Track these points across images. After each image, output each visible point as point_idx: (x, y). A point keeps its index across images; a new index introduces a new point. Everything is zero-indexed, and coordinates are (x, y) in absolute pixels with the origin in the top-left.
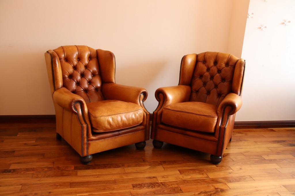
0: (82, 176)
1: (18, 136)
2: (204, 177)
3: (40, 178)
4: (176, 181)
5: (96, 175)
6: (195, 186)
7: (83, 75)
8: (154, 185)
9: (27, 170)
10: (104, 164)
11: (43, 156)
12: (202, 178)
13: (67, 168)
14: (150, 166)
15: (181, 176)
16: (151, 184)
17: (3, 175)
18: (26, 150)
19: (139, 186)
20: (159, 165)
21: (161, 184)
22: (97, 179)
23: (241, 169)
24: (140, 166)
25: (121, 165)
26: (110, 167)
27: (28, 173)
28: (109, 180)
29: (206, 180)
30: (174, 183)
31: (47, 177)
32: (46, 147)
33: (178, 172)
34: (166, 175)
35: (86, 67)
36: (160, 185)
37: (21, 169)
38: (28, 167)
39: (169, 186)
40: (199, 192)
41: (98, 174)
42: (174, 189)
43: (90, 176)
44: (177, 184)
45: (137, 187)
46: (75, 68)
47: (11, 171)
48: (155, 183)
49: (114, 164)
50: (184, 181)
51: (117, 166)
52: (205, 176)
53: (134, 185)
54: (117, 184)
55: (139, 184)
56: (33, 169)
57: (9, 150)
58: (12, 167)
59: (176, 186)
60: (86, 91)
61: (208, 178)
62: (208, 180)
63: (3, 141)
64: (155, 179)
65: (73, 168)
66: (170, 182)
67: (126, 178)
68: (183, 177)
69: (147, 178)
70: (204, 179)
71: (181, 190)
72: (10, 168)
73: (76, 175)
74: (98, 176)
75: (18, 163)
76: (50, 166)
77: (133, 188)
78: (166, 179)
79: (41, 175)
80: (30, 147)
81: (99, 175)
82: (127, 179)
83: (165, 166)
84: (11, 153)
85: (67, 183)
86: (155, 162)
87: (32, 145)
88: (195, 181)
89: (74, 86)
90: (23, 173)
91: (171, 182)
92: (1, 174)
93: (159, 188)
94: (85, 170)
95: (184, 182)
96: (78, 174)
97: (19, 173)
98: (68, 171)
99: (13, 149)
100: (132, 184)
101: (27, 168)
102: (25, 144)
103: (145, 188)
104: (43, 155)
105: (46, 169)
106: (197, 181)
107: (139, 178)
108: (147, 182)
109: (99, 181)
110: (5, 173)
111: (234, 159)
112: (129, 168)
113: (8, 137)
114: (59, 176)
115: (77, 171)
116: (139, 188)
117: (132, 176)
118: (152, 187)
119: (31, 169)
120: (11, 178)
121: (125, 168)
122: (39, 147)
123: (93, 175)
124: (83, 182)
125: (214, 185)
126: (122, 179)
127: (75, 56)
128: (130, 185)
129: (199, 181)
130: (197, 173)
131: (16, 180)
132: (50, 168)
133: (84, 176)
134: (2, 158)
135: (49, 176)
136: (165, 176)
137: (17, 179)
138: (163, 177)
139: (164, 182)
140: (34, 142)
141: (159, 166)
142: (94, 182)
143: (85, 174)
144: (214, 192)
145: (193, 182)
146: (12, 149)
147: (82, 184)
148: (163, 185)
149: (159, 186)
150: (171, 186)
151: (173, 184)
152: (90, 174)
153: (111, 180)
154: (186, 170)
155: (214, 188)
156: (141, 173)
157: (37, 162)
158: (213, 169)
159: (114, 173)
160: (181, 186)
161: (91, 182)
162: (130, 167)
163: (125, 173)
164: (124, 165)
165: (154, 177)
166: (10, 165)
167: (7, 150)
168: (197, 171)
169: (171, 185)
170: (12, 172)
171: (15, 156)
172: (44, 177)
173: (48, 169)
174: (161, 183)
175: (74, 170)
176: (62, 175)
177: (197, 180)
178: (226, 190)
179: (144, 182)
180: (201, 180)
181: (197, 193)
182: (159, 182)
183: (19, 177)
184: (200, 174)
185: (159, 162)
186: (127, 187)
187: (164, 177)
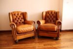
7: (19, 19)
35: (20, 16)
60: (19, 23)
73: (12, 46)
89: (16, 21)
123: (16, 46)
176: (8, 46)
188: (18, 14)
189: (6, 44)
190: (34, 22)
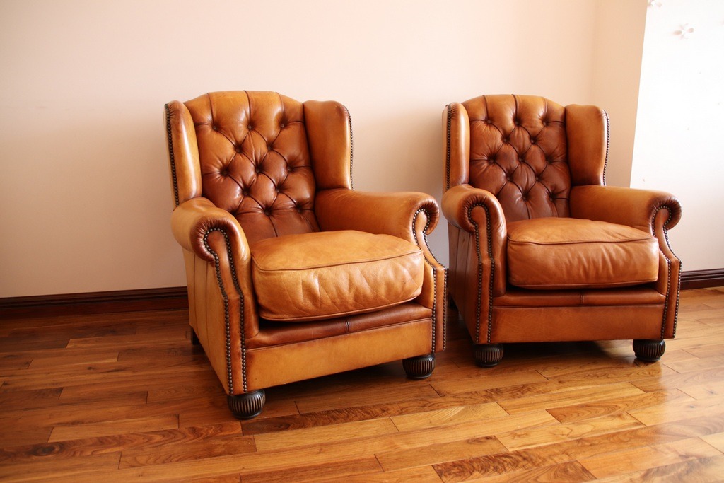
0: (270, 452)
1: (70, 348)
2: (630, 425)
3: (144, 465)
4: (559, 445)
5: (315, 446)
6: (619, 455)
8: (499, 463)
9: (102, 442)
10: (328, 412)
11: (142, 399)
12: (624, 427)
13: (222, 431)
14: (461, 405)
15: (564, 428)
16: (488, 458)
17: (31, 462)
18: (94, 384)
19: (456, 470)
20: (486, 402)
21: (520, 459)
22: (321, 459)
23: (712, 393)
24: (434, 410)
25: (377, 410)
26: (347, 419)
27: (104, 452)
28: (359, 460)
29: (639, 433)
30: (555, 450)
31: (164, 462)
32: (149, 373)
33: (549, 417)
34: (519, 427)
36: (518, 462)
37: (82, 441)
38: (103, 435)
39: (544, 460)
40: (643, 473)
41: (317, 441)
42: (565, 471)
43: (296, 449)
44: (564, 452)
45: (450, 474)
47: (54, 448)
48: (498, 456)
49: (356, 408)
50: (578, 441)
51: (369, 413)
52: (629, 421)
53: (440, 468)
54: (388, 469)
55: (454, 465)
56: (119, 441)
57: (45, 388)
58: (58, 436)
59: (566, 459)
61: (642, 426)
62: (644, 431)
63: (28, 364)
64: (493, 444)
65: (239, 430)
66: (540, 448)
67: (407, 447)
68: (572, 430)
69: (468, 442)
70: (633, 431)
71: (584, 469)
72: (50, 441)
73: (252, 449)
74: (322, 448)
75: (74, 423)
76: (169, 428)
77: (440, 477)
78: (526, 440)
79: (145, 458)
80: (106, 375)
81: (322, 444)
82: (410, 450)
83: (506, 403)
84: (53, 394)
85: (230, 477)
86: (471, 393)
87: (110, 369)
88: (612, 439)
90: (89, 453)
91: (545, 447)
92: (25, 460)
93: (519, 471)
94: (276, 434)
95: (580, 444)
96: (257, 446)
97: (78, 454)
98: (226, 439)
99: (57, 384)
100: (433, 466)
101: (102, 438)
102: (90, 368)
103: (476, 473)
104: (145, 395)
105: (159, 438)
106: (616, 439)
107: (445, 444)
108: (475, 455)
109: (327, 466)
110: (34, 458)
111: (676, 368)
112: (406, 417)
113: (41, 352)
114: (200, 457)
115: (251, 436)
116: (457, 475)
117: (424, 441)
118: (496, 469)
119: (114, 438)
120: (56, 470)
121: (395, 419)
122: (129, 374)
123: (304, 448)
124: (281, 471)
125: (671, 444)
126: (397, 451)
128: (426, 467)
129: (621, 437)
130: (603, 414)
131: (70, 476)
132: (170, 432)
133: (278, 451)
134: (26, 409)
135: (168, 460)
136: (518, 433)
137: (73, 473)
138: (514, 435)
139: (525, 451)
140: (115, 360)
141: (487, 405)
142: (315, 468)
143: (278, 446)
144: (683, 468)
145: (606, 441)
146: (53, 384)
147: (278, 477)
148: (525, 459)
149: (515, 464)
150: (550, 463)
151: (556, 454)
152: (294, 445)
153: (363, 457)
154: (567, 407)
155: (677, 456)
156: (445, 428)
157: (128, 417)
158: (641, 401)
159: (365, 435)
160: (580, 458)
161: (304, 469)
162: (407, 412)
163: (399, 434)
164: (388, 410)
165: (487, 438)
166: (50, 429)
167: (40, 388)
168: (602, 410)
169: (550, 456)
170: (58, 452)
171: (63, 404)
172: (155, 463)
173: (164, 436)
174: (518, 453)
175: (243, 434)
176: (210, 453)
177: (614, 435)
178: (713, 457)
179: (467, 456)
180: (625, 433)
181: (637, 476)
182: (511, 450)
183: (80, 466)
184: (612, 416)
185: (484, 393)
186: (420, 476)
187: (519, 436)
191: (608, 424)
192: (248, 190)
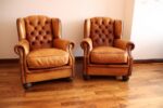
7: (40, 33)
15: (96, 96)
46: (36, 28)
100: (61, 103)
127: (37, 21)
160: (96, 103)
177: (107, 98)
188: (39, 23)
189: (8, 92)
190: (73, 44)
191: (107, 96)
192: (37, 38)
